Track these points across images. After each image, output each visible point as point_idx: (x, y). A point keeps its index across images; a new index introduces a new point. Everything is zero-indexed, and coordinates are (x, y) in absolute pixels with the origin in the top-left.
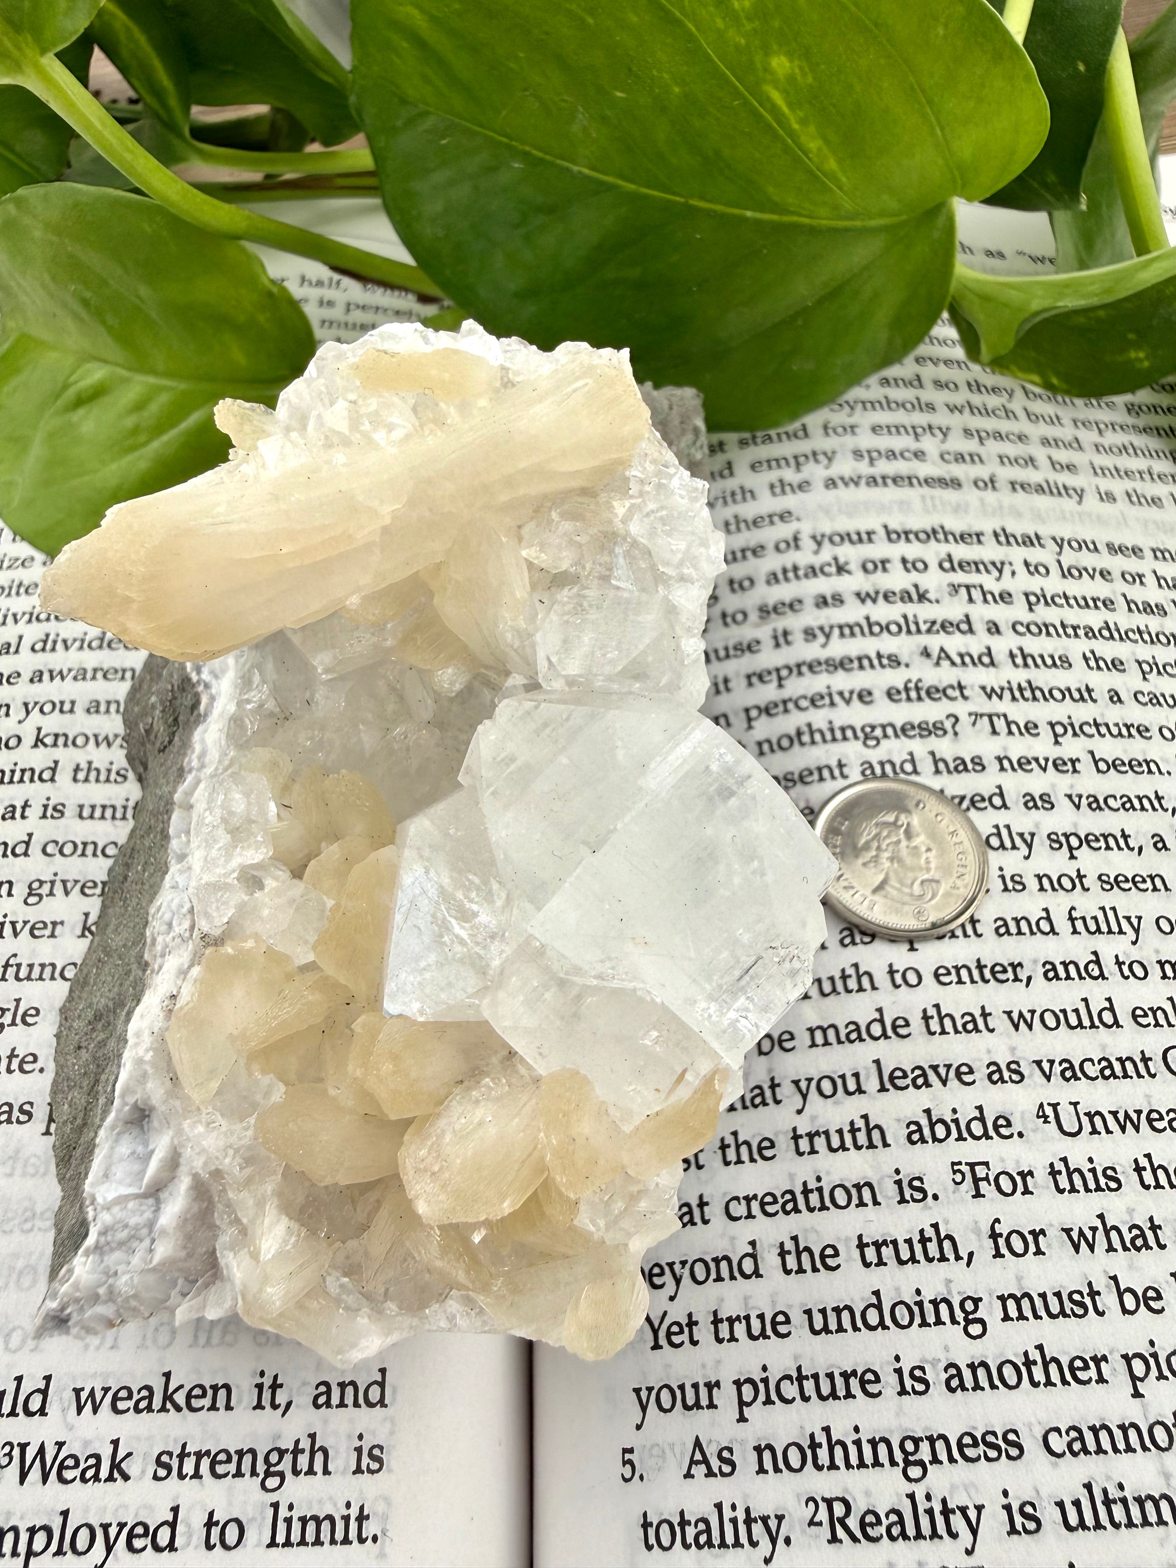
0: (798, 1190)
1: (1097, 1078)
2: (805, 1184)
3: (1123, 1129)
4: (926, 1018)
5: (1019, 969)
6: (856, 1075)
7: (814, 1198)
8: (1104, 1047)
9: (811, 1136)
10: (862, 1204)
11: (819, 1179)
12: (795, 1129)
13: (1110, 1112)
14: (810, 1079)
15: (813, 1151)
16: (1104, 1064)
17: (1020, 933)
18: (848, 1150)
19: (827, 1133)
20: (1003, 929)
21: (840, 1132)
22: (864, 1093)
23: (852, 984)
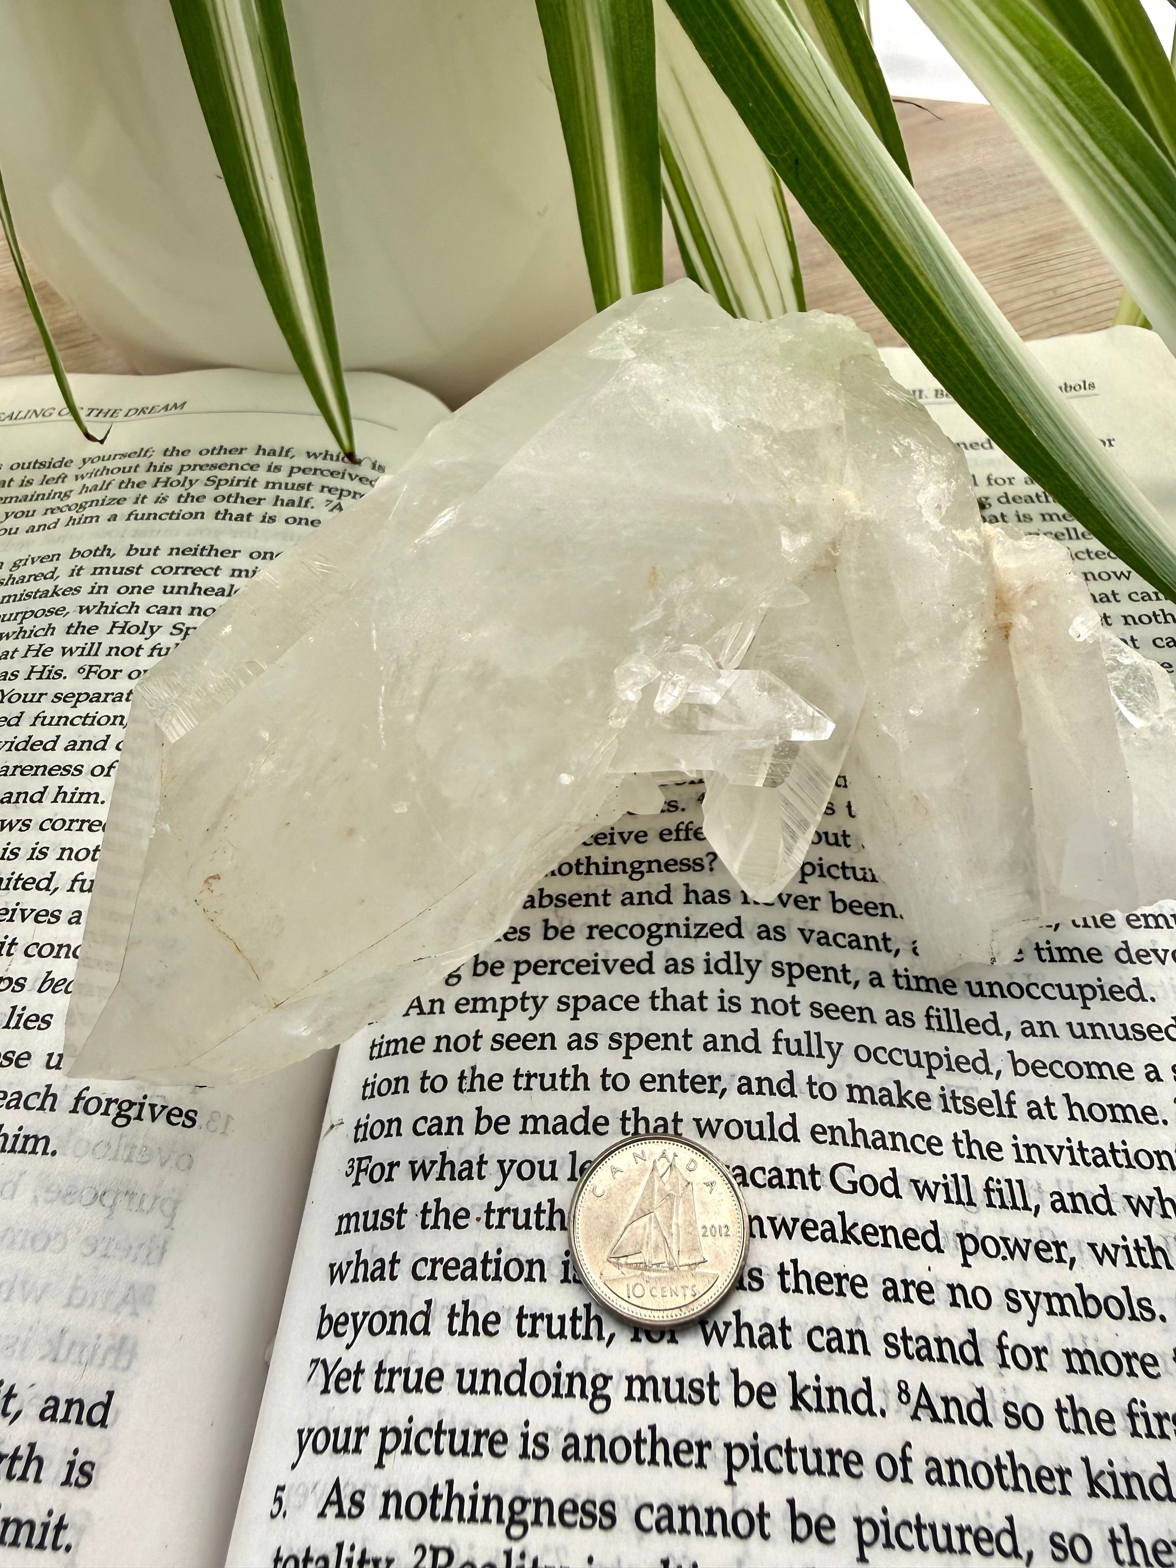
0: (479, 1259)
1: (764, 1185)
2: (486, 1254)
3: (777, 1234)
4: (624, 1119)
5: (716, 1081)
6: (553, 1163)
7: (491, 1269)
8: (777, 1158)
9: (502, 1212)
10: (530, 1278)
11: (499, 1251)
12: (490, 1204)
13: (768, 1218)
14: (513, 1162)
15: (500, 1226)
16: (774, 1173)
17: (725, 1049)
18: (530, 1228)
19: (516, 1211)
20: (711, 1044)
21: (527, 1212)
22: (556, 1179)
23: (569, 1082)
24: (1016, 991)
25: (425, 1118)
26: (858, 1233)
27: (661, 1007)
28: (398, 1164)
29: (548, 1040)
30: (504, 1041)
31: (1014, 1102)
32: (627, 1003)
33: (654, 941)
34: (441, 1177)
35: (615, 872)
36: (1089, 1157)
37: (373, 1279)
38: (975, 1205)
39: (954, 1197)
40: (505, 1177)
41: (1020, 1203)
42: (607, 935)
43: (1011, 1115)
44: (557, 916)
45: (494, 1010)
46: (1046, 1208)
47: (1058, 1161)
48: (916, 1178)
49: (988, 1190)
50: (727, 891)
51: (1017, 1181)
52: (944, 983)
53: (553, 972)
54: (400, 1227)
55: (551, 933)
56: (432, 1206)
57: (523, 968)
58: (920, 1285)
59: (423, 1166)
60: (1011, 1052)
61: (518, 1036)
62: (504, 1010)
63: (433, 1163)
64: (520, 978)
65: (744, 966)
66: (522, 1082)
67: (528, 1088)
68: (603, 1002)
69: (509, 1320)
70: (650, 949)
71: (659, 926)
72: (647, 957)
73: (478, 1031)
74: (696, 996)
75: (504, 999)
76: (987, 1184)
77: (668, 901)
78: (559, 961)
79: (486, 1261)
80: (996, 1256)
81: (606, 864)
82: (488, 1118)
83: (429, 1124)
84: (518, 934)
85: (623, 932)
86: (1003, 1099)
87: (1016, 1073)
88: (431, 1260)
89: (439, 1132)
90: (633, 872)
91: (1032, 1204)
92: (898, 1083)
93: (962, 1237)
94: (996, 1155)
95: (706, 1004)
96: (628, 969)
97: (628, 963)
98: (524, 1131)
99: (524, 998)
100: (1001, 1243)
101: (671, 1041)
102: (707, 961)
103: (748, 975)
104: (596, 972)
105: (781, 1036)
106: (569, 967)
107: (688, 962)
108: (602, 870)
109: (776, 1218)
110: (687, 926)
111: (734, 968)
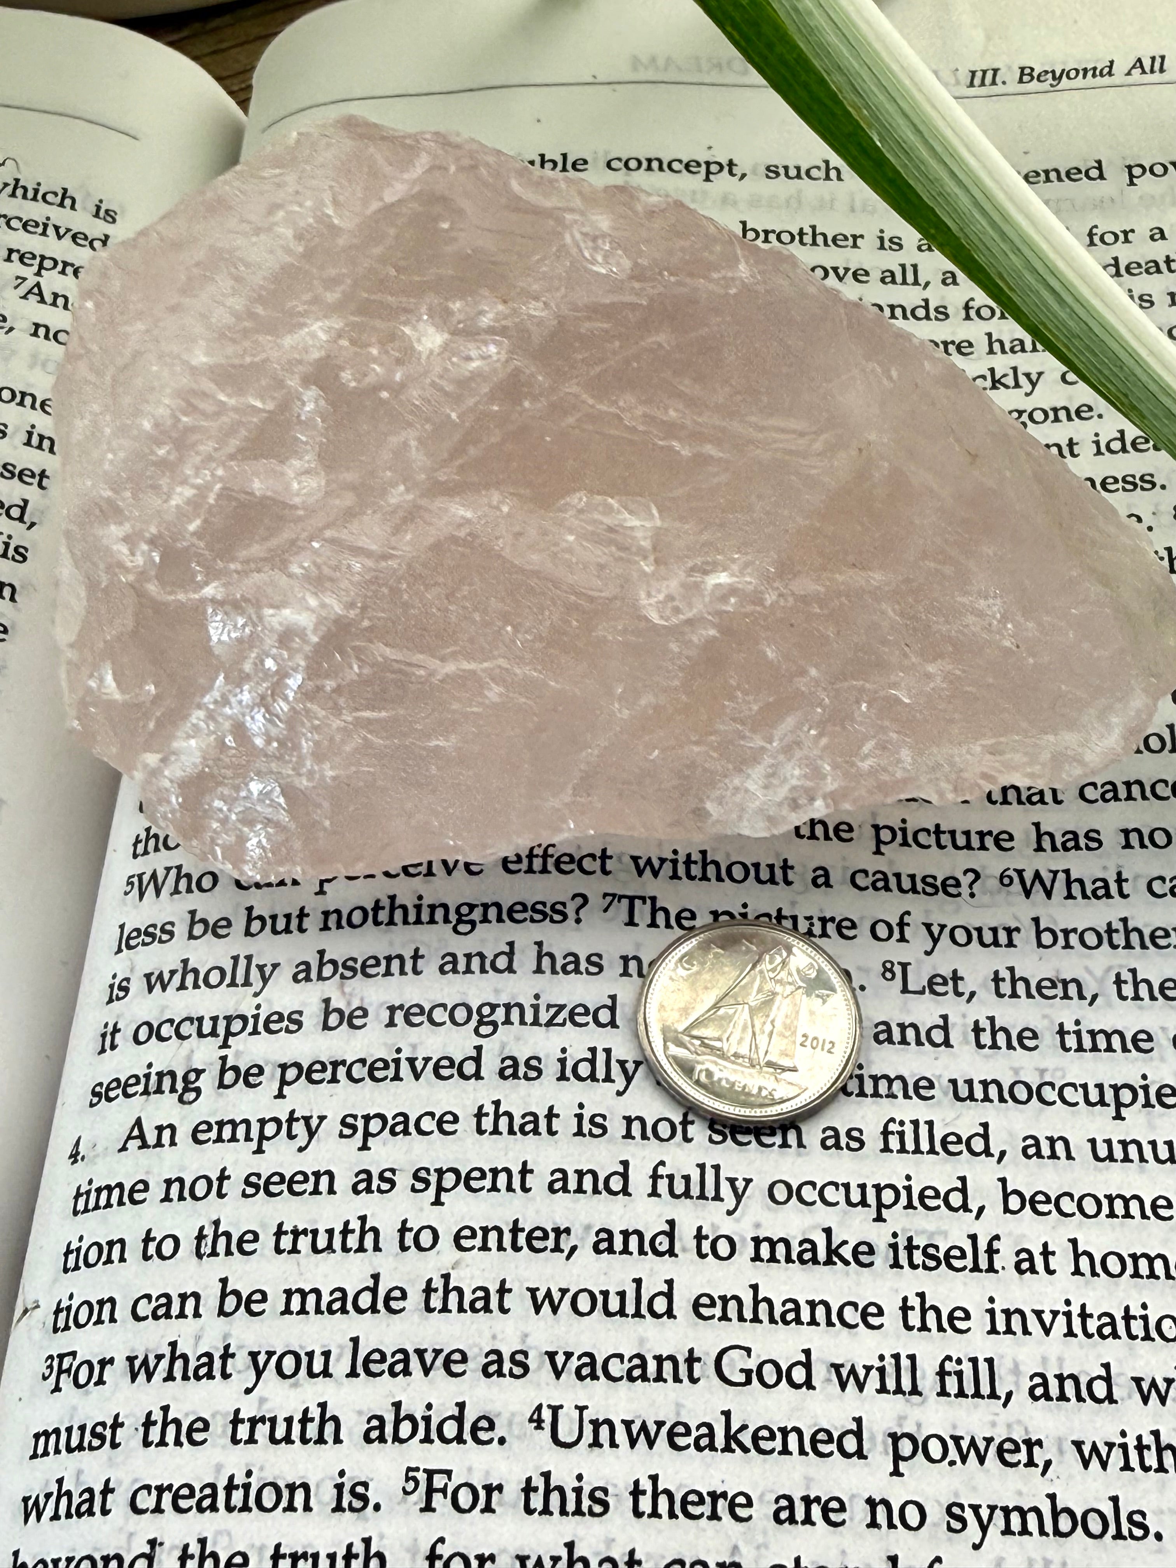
0: (222, 1484)
1: (621, 1378)
2: (231, 1478)
3: (633, 1444)
4: (429, 1289)
5: (563, 1236)
6: (327, 1354)
7: (237, 1497)
8: (642, 1342)
9: (254, 1422)
10: (291, 1508)
11: (249, 1474)
12: (237, 1412)
13: (623, 1421)
14: (270, 1354)
15: (251, 1440)
16: (636, 1361)
17: (580, 1190)
18: (293, 1442)
19: (273, 1421)
20: (559, 1183)
21: (289, 1421)
22: (330, 1376)
23: (352, 1241)
24: (1021, 1093)
25: (148, 1297)
26: (746, 1438)
27: (490, 1129)
28: (111, 1361)
29: (324, 1180)
30: (261, 1183)
31: (998, 1251)
32: (440, 1123)
33: (485, 1030)
34: (170, 1377)
35: (432, 921)
36: (1092, 1325)
37: (79, 1515)
38: (920, 1394)
39: (891, 1384)
40: (259, 1374)
41: (985, 1389)
42: (416, 1020)
43: (991, 1269)
44: (343, 993)
45: (248, 1139)
46: (1021, 1397)
47: (1047, 1331)
48: (838, 1361)
49: (942, 1374)
50: (600, 956)
51: (986, 1360)
52: (916, 1083)
53: (334, 1080)
54: (114, 1445)
55: (333, 1020)
56: (158, 1416)
57: (291, 1074)
58: (828, 1502)
59: (145, 1362)
60: (1003, 1181)
61: (282, 1176)
62: (262, 1137)
63: (159, 1357)
64: (286, 1090)
65: (615, 1068)
66: (286, 1242)
67: (294, 1250)
68: (406, 1122)
69: (260, 1561)
70: (479, 1041)
71: (494, 1007)
72: (474, 1053)
73: (224, 1170)
74: (542, 1113)
75: (263, 1122)
76: (942, 1365)
77: (510, 969)
78: (343, 1063)
79: (230, 1487)
80: (939, 1461)
81: (418, 908)
82: (236, 1293)
83: (154, 1304)
84: (286, 1023)
85: (439, 1015)
86: (982, 1245)
87: (1007, 1210)
88: (157, 1488)
89: (168, 1315)
90: (459, 921)
91: (1001, 1392)
92: (828, 1231)
93: (895, 1438)
94: (959, 1324)
95: (556, 1124)
96: (445, 1072)
97: (445, 1063)
98: (287, 1311)
99: (291, 1119)
100: (951, 1444)
101: (502, 1178)
102: (563, 1061)
103: (620, 1082)
104: (397, 1078)
105: (661, 1171)
106: (358, 1071)
107: (534, 1063)
108: (412, 918)
109: (633, 1422)
110: (536, 1008)
111: (601, 1073)
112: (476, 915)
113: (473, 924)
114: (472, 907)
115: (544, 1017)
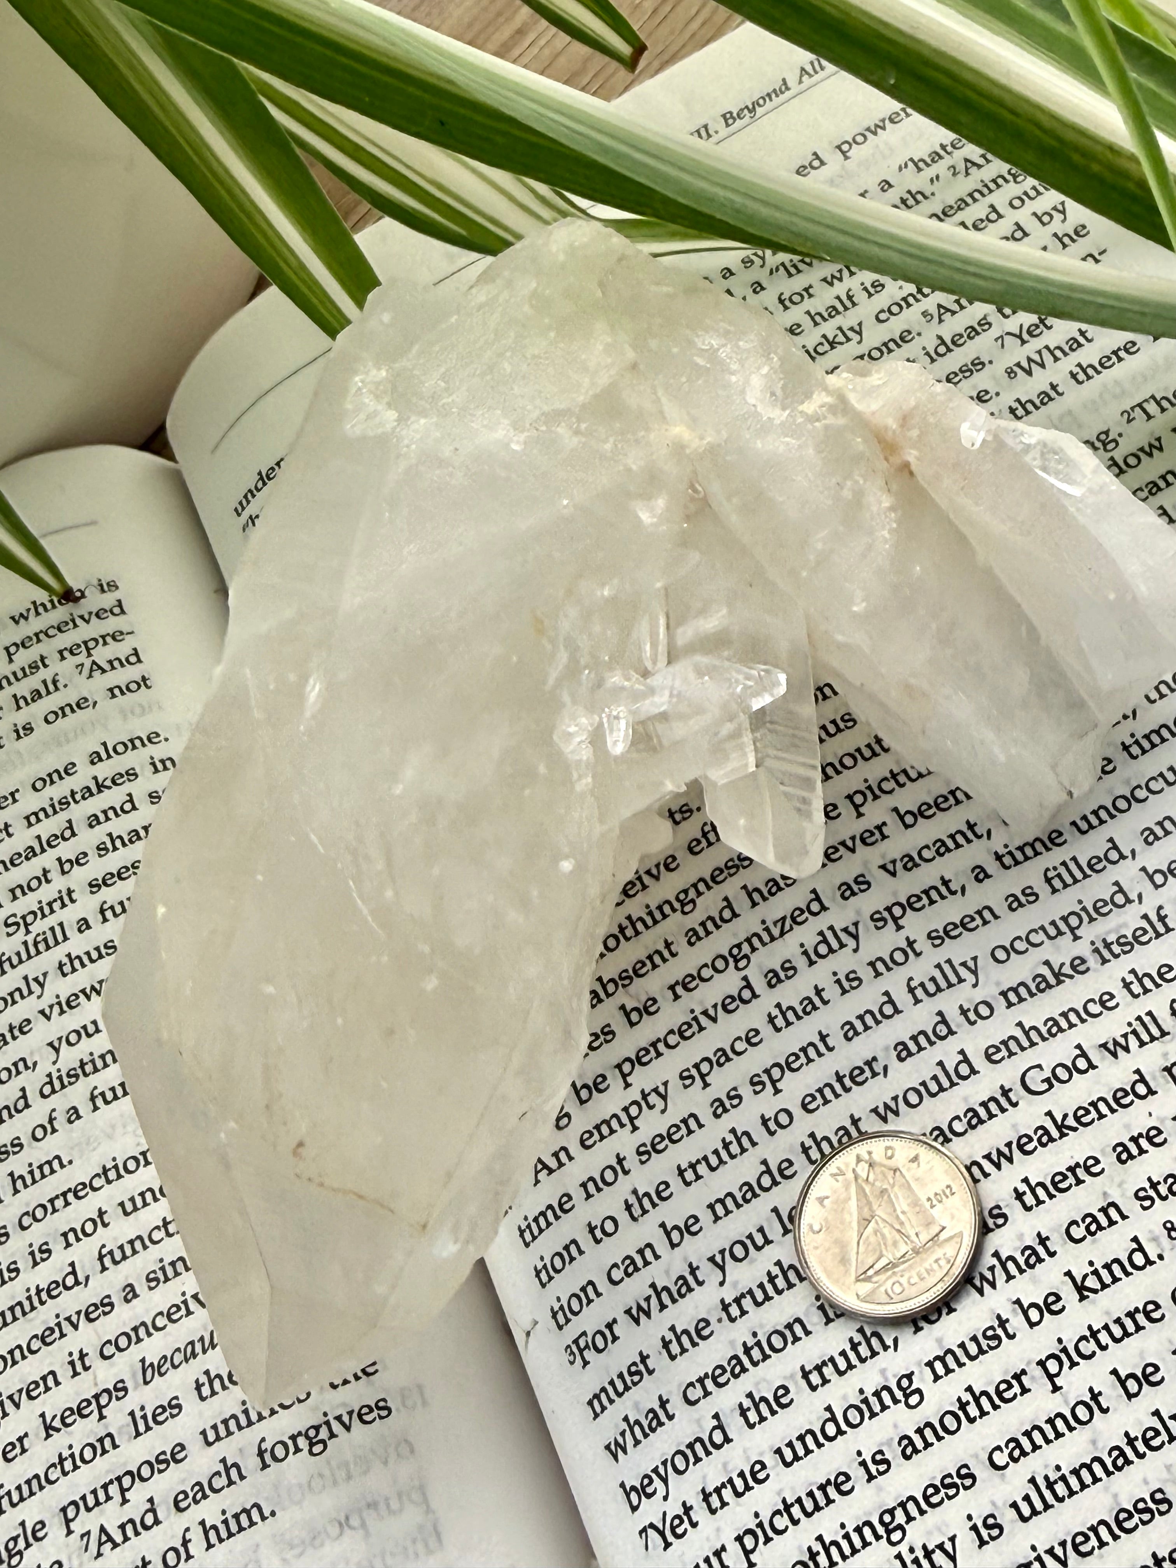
0: (740, 1353)
1: (966, 1131)
2: (745, 1344)
3: (998, 1167)
4: (805, 1150)
5: (874, 1064)
6: (761, 1230)
7: (756, 1354)
8: (966, 1100)
9: (737, 1301)
10: (796, 1339)
11: (755, 1335)
12: (722, 1301)
13: (984, 1157)
14: (722, 1252)
15: (743, 1313)
16: (970, 1115)
17: (867, 1028)
18: (772, 1298)
19: (750, 1292)
20: (850, 1032)
21: (761, 1286)
22: (772, 1242)
23: (734, 1149)
24: (1122, 804)
25: (616, 1265)
26: (1071, 1122)
27: (784, 1024)
28: (615, 1321)
29: (691, 1122)
30: (649, 1148)
31: (1166, 916)
32: (748, 1041)
33: (742, 964)
34: (663, 1307)
35: (665, 916)
37: (654, 1430)
38: (1168, 1033)
39: (1146, 1038)
40: (722, 1268)
42: (692, 986)
43: (1168, 930)
44: (631, 996)
45: (622, 1125)
48: (1103, 1042)
52: (1049, 838)
53: (659, 1054)
54: (651, 1372)
55: (634, 1017)
56: (670, 1336)
57: (627, 1067)
58: (1148, 1133)
59: (639, 1307)
60: (1143, 869)
61: (660, 1136)
62: (631, 1119)
63: (648, 1299)
64: (629, 1079)
65: (843, 936)
66: (689, 1175)
67: (698, 1177)
68: (725, 1053)
69: (796, 1383)
70: (742, 974)
71: (739, 946)
72: (744, 983)
73: (618, 1155)
74: (812, 994)
75: (626, 1109)
76: (1172, 1008)
77: (735, 915)
78: (659, 1040)
79: (747, 1350)
81: (650, 913)
82: (676, 1227)
83: (622, 1268)
84: (602, 1037)
85: (706, 973)
86: (1154, 918)
87: (1157, 887)
88: (698, 1381)
89: (637, 1269)
90: (683, 905)
92: (1047, 963)
93: (1168, 1070)
94: (1168, 976)
95: (825, 995)
96: (731, 1007)
97: (728, 1001)
99: (645, 1096)
101: (811, 1052)
102: (805, 953)
103: (852, 943)
104: (701, 1029)
105: (913, 984)
106: (673, 1039)
107: (787, 965)
108: (649, 921)
109: (990, 1154)
110: (767, 929)
111: (835, 945)
112: (692, 894)
113: (693, 901)
114: (686, 892)
115: (776, 932)
